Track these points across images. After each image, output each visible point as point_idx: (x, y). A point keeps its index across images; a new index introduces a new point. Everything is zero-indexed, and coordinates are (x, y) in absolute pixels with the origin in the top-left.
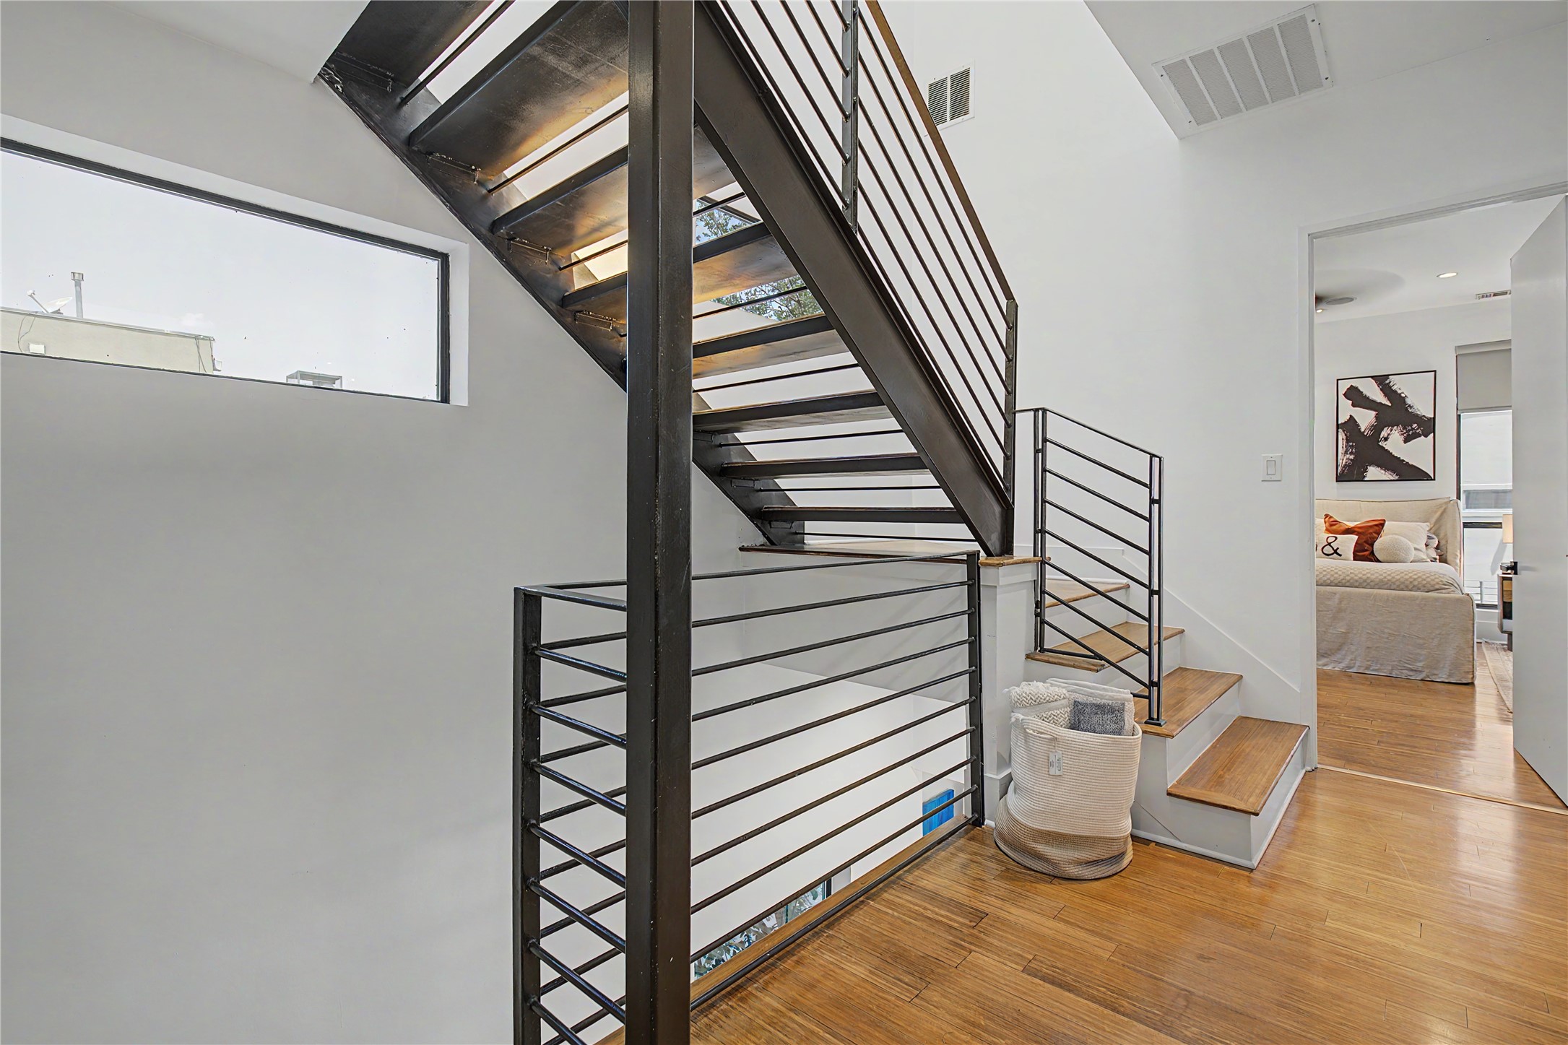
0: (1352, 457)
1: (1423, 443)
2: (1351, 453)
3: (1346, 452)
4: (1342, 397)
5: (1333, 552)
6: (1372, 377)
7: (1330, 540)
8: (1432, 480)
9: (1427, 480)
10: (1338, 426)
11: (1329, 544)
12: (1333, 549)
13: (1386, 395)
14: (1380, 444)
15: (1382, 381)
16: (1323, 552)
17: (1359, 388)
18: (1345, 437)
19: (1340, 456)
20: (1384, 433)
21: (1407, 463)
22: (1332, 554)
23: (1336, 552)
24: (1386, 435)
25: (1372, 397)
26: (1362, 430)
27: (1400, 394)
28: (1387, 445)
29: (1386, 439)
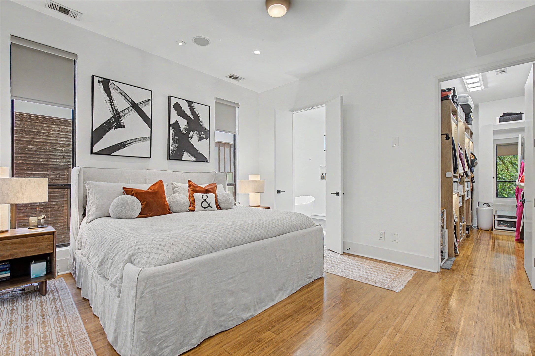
0: (177, 145)
1: (205, 142)
2: (176, 143)
3: (174, 142)
4: (172, 108)
5: (208, 205)
6: (186, 101)
7: (205, 197)
8: (208, 162)
9: (207, 162)
10: (170, 125)
11: (205, 200)
12: (208, 203)
13: (191, 113)
14: (189, 140)
15: (190, 103)
16: (202, 206)
17: (180, 105)
18: (173, 133)
19: (171, 144)
20: (191, 134)
21: (200, 152)
22: (208, 207)
23: (209, 205)
24: (191, 136)
25: (186, 112)
26: (182, 130)
27: (197, 114)
28: (192, 141)
29: (191, 138)
